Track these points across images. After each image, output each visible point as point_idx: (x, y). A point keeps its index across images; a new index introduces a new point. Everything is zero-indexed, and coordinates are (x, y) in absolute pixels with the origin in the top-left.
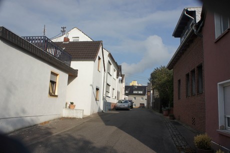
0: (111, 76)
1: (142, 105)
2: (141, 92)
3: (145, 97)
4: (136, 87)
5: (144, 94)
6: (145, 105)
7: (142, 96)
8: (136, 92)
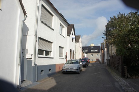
0: (53, 30)
1: (98, 60)
2: (96, 51)
3: (100, 54)
4: (93, 47)
5: (99, 52)
6: (100, 60)
7: (98, 54)
8: (93, 51)
